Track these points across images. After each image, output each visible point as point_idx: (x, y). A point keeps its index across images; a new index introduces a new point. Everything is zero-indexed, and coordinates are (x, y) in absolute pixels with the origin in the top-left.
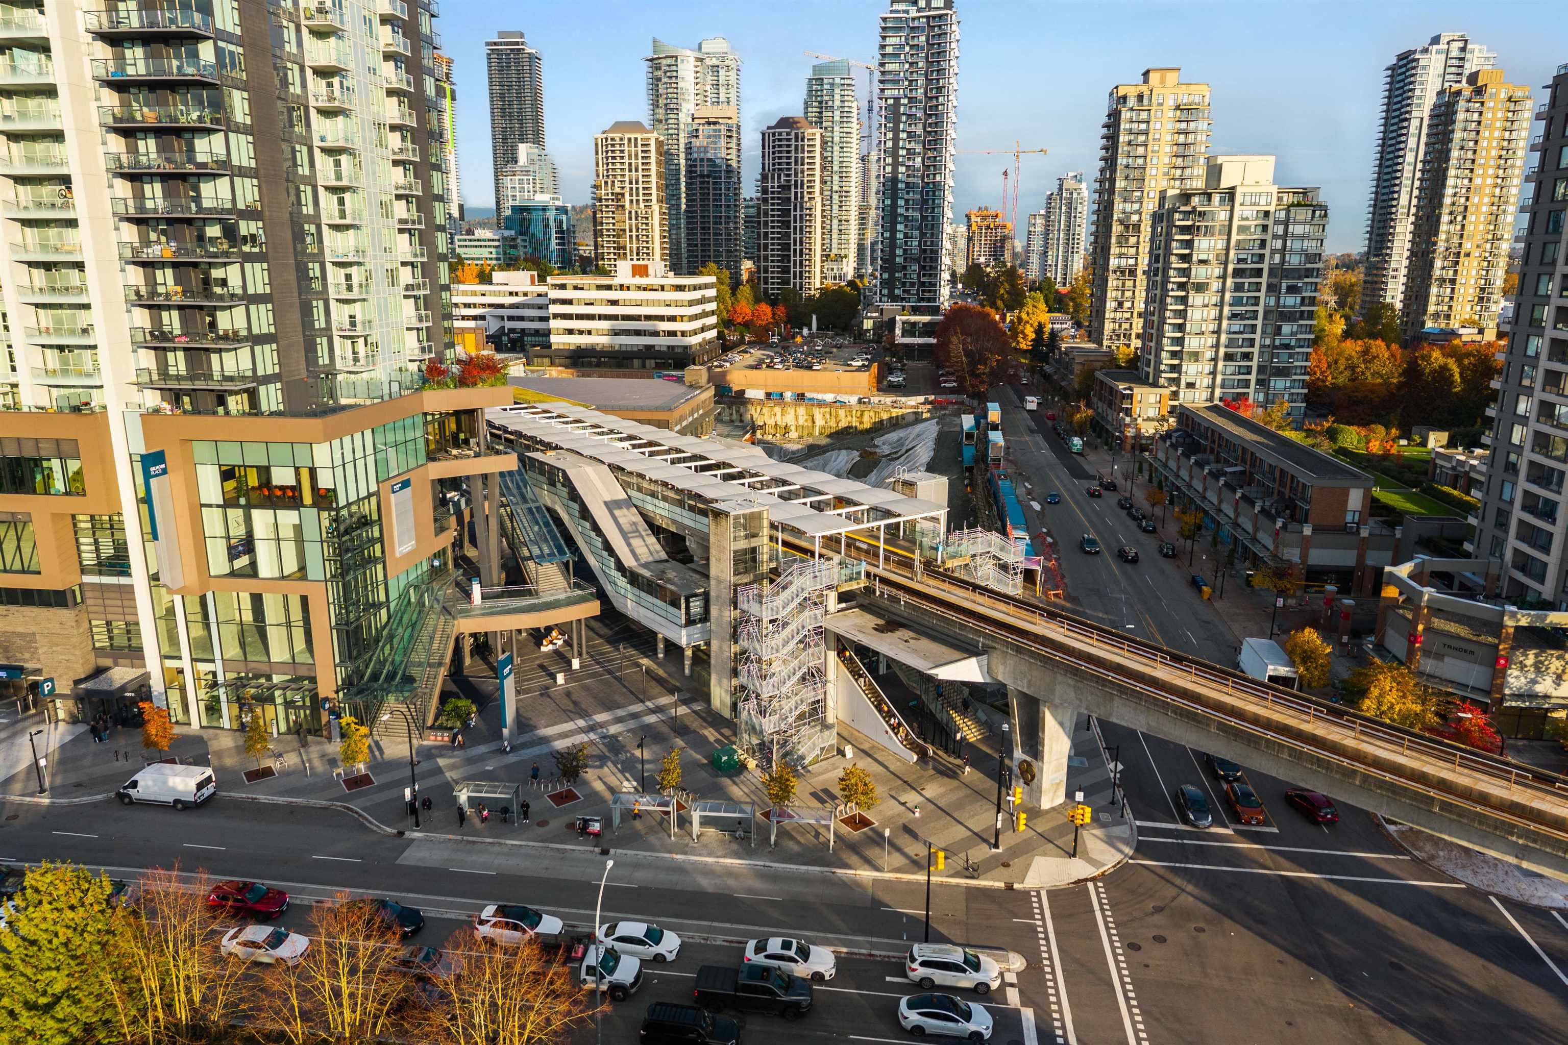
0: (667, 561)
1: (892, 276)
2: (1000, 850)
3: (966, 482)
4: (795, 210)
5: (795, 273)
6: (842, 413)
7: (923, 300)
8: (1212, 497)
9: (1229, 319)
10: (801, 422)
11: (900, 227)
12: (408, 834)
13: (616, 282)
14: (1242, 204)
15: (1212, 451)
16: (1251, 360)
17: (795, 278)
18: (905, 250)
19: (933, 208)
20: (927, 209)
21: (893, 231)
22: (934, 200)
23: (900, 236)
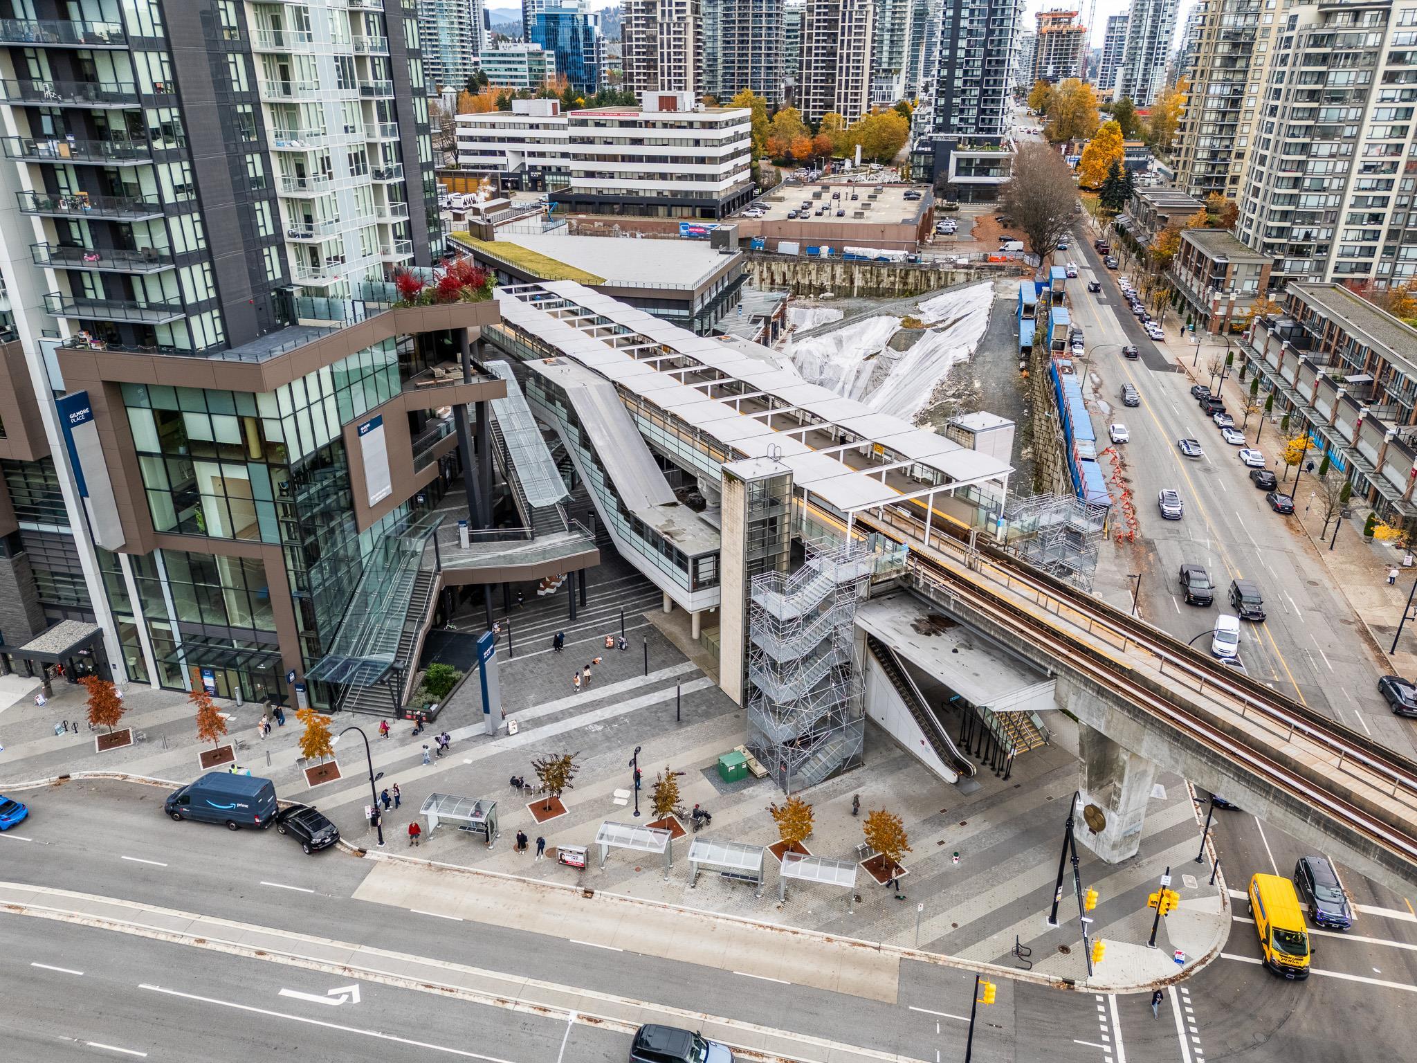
0: (674, 504)
1: (948, 102)
2: (1058, 926)
3: (1022, 364)
4: (844, 21)
5: (839, 94)
6: (884, 271)
7: (982, 130)
8: (1324, 408)
9: (1360, 172)
10: (838, 281)
11: (962, 43)
12: (371, 855)
13: (642, 117)
14: (1399, 25)
15: (1327, 348)
16: (1381, 223)
17: (839, 101)
18: (966, 72)
19: (1002, 20)
20: (995, 21)
21: (954, 48)
22: (1003, 10)
23: (961, 53)
